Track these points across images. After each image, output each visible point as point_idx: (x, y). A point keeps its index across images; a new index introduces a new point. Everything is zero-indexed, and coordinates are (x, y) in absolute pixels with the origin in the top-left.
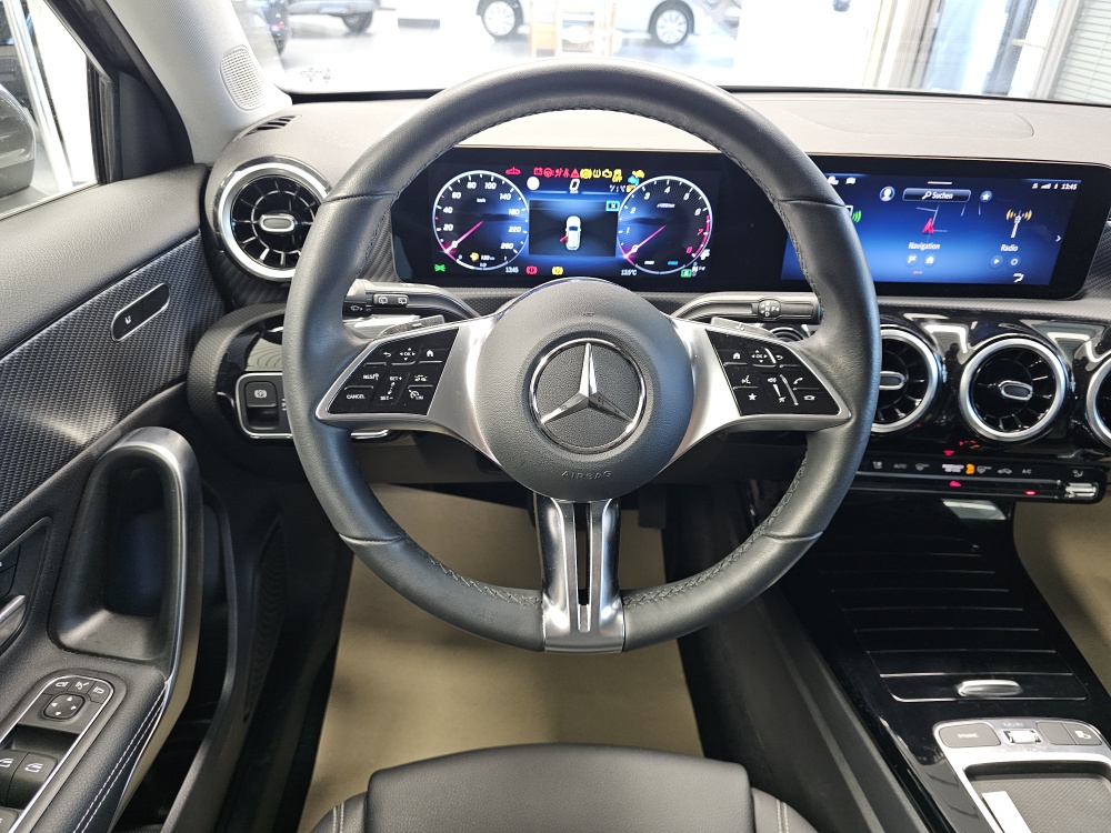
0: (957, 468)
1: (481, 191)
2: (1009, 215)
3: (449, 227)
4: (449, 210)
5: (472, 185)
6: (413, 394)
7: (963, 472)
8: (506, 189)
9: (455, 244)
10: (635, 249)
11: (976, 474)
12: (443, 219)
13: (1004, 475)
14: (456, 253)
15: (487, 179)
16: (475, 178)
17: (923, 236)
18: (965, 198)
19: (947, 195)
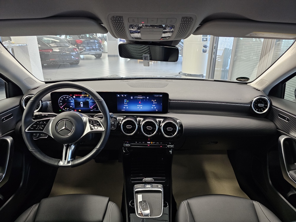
0: (150, 143)
1: (66, 98)
2: (152, 100)
3: (61, 104)
4: (61, 101)
5: (64, 97)
6: (41, 128)
7: (151, 143)
8: (70, 98)
9: (62, 107)
10: (92, 107)
11: (153, 144)
12: (60, 103)
13: (157, 144)
14: (63, 108)
15: (67, 96)
16: (65, 96)
17: (139, 104)
18: (144, 98)
19: (142, 98)
